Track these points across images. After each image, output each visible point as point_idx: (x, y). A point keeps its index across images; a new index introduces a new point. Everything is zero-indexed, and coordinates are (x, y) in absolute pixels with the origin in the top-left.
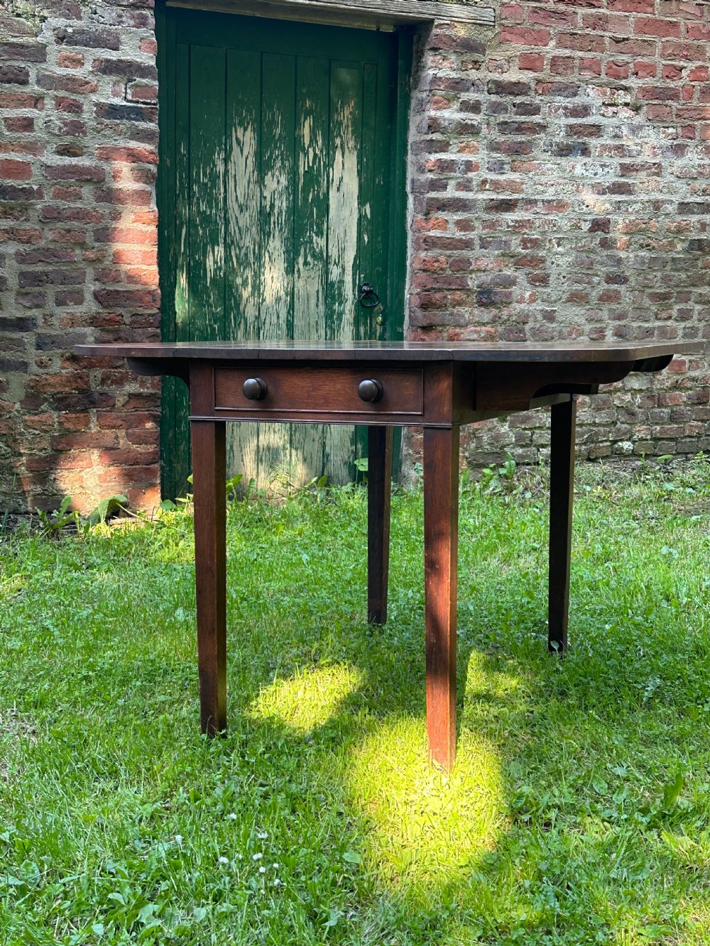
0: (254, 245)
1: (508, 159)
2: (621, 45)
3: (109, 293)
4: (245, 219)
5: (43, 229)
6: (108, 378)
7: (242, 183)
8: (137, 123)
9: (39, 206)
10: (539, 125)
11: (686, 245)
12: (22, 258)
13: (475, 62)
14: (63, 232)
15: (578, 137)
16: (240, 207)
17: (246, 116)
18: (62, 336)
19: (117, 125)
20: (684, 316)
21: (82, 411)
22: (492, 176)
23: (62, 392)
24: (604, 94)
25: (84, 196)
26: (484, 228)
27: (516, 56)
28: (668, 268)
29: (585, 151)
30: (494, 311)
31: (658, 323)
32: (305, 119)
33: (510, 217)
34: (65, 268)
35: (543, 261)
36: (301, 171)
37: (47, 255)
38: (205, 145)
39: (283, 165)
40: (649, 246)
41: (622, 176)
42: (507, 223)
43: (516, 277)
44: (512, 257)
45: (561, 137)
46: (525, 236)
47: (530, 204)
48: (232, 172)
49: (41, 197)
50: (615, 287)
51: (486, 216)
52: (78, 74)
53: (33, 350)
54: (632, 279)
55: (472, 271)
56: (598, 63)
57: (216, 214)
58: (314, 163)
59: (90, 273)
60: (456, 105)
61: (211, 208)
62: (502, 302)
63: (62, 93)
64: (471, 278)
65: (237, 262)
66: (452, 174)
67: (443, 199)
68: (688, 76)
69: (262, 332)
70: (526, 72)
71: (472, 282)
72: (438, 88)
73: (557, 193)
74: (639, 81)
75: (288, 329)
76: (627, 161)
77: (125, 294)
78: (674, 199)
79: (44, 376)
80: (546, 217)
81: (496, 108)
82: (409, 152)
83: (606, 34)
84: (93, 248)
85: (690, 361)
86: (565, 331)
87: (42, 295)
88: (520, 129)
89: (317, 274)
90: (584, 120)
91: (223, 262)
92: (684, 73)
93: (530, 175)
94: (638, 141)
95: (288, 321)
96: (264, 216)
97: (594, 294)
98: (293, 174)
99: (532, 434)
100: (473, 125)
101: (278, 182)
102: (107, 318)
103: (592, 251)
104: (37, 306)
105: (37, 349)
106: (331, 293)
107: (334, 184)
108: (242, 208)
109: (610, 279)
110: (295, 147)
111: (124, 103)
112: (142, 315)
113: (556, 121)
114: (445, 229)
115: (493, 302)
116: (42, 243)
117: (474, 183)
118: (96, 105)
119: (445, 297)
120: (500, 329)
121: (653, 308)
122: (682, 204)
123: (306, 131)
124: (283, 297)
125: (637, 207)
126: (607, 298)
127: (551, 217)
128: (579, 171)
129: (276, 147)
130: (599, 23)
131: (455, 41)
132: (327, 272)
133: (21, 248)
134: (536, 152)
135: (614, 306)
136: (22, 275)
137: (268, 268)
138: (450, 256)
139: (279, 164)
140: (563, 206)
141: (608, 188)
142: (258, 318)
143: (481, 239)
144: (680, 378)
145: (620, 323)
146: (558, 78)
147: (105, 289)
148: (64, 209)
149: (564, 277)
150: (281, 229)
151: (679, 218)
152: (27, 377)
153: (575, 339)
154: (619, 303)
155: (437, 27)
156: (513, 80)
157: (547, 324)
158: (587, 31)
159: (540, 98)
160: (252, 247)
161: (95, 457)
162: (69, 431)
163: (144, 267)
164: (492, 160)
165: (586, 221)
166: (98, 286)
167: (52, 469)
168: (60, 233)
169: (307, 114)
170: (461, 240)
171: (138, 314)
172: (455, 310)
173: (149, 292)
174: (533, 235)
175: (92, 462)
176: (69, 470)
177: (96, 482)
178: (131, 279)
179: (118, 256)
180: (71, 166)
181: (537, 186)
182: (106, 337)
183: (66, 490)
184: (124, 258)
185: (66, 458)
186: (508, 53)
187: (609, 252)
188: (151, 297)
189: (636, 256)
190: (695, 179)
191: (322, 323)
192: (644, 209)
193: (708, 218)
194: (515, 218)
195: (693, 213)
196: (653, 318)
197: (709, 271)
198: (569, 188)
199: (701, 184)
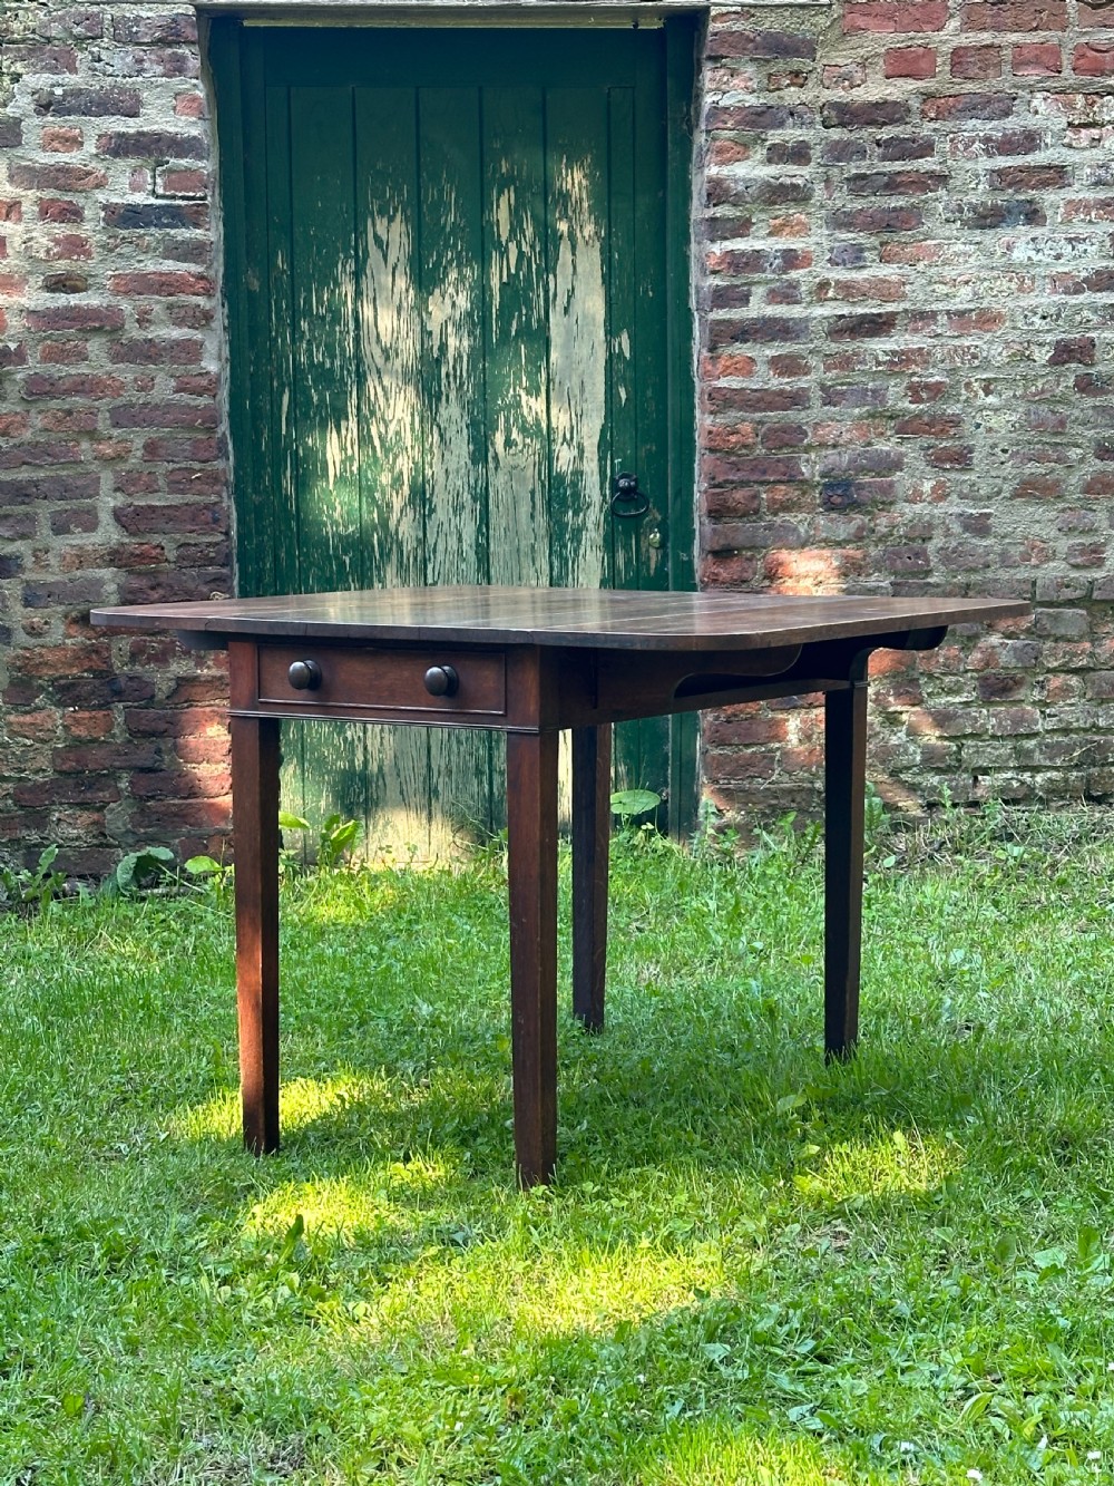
0: (413, 415)
1: (875, 242)
2: (1103, 11)
3: (139, 511)
4: (395, 373)
5: (28, 411)
6: (142, 651)
7: (387, 310)
8: (172, 232)
9: (19, 376)
10: (931, 175)
13: (797, 74)
14: (59, 414)
15: (1016, 192)
16: (385, 351)
17: (392, 197)
18: (65, 584)
19: (140, 237)
21: (100, 707)
22: (839, 274)
23: (66, 677)
24: (1070, 106)
25: (92, 356)
26: (828, 369)
27: (877, 55)
29: (1033, 216)
30: (859, 519)
32: (500, 193)
33: (880, 346)
34: (65, 473)
35: (956, 422)
36: (495, 283)
37: (36, 453)
38: (319, 252)
39: (461, 278)
42: (876, 358)
43: (902, 455)
44: (891, 418)
45: (980, 194)
46: (915, 379)
47: (922, 319)
48: (368, 293)
49: (23, 360)
51: (834, 347)
52: (74, 161)
53: (19, 608)
55: (809, 447)
56: (1055, 52)
57: (342, 368)
58: (518, 268)
59: (107, 479)
60: (760, 153)
61: (333, 357)
62: (875, 503)
63: (49, 194)
64: (807, 461)
65: (382, 446)
66: (756, 276)
67: (742, 321)
69: (430, 567)
70: (900, 82)
71: (811, 467)
72: (721, 125)
73: (977, 296)
75: (479, 560)
77: (166, 512)
79: (37, 650)
80: (957, 342)
81: (840, 152)
82: (692, 238)
84: (110, 438)
86: (1015, 552)
87: (30, 518)
88: (893, 185)
89: (531, 461)
90: (1029, 158)
91: (356, 448)
93: (920, 266)
95: (478, 545)
96: (429, 364)
97: (1073, 480)
98: (480, 290)
99: (960, 748)
100: (795, 187)
101: (454, 304)
102: (137, 552)
103: (1064, 400)
104: (23, 537)
105: (26, 606)
106: (559, 494)
107: (558, 302)
108: (387, 354)
109: (1104, 452)
110: (482, 246)
111: (152, 201)
112: (195, 545)
113: (969, 165)
114: (750, 373)
115: (855, 502)
116: (27, 435)
117: (804, 288)
118: (105, 208)
119: (755, 496)
120: (874, 552)
123: (502, 215)
124: (468, 504)
126: (1101, 487)
127: (966, 342)
128: (1020, 254)
129: (447, 246)
131: (752, 41)
132: (549, 457)
134: (928, 225)
137: (439, 456)
138: (761, 423)
140: (992, 320)
141: (1086, 280)
142: (422, 542)
143: (823, 388)
146: (969, 87)
147: (131, 505)
148: (60, 378)
149: (1005, 451)
150: (462, 385)
152: (11, 652)
153: (1036, 567)
155: (715, 19)
156: (874, 99)
157: (974, 541)
159: (932, 125)
160: (408, 419)
161: (123, 785)
162: (78, 739)
163: (197, 466)
164: (837, 244)
165: (1041, 345)
166: (118, 500)
167: (53, 803)
168: (54, 416)
169: (504, 184)
170: (781, 393)
171: (189, 544)
172: (778, 520)
173: (206, 507)
174: (932, 375)
175: (117, 796)
176: (83, 806)
177: (124, 825)
178: (175, 486)
179: (151, 449)
180: (69, 309)
181: (936, 286)
182: (135, 583)
183: (78, 838)
184: (162, 452)
185: (77, 785)
186: (862, 52)
187: (1098, 401)
188: (209, 515)
191: (543, 546)
194: (890, 347)
198: (1003, 285)
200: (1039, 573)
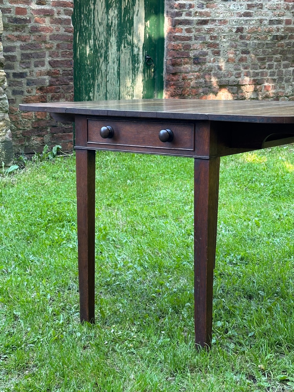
1: (205, 3)
3: (55, 62)
4: (101, 29)
5: (30, 35)
6: (54, 97)
7: (100, 13)
9: (29, 26)
11: (272, 37)
12: (22, 48)
14: (38, 36)
16: (100, 23)
18: (37, 80)
20: (270, 67)
22: (199, 10)
25: (46, 21)
26: (196, 32)
28: (265, 47)
30: (200, 66)
31: (261, 70)
33: (206, 27)
34: (38, 51)
35: (218, 45)
36: (123, 8)
37: (32, 46)
39: (116, 6)
40: (257, 38)
41: (248, 9)
42: (205, 30)
43: (208, 52)
44: (206, 43)
46: (212, 35)
47: (213, 21)
48: (96, 9)
49: (30, 22)
50: (244, 55)
51: (197, 27)
53: (25, 86)
54: (251, 52)
55: (191, 50)
57: (90, 27)
58: (128, 4)
59: (47, 53)
61: (88, 24)
62: (202, 62)
64: (191, 53)
65: (98, 47)
66: (184, 9)
67: (181, 20)
69: (108, 76)
71: (191, 55)
73: (224, 17)
75: (118, 75)
76: (250, 3)
77: (61, 62)
78: (267, 18)
79: (29, 97)
80: (219, 27)
84: (49, 43)
85: (272, 86)
86: (226, 74)
87: (29, 63)
89: (129, 51)
91: (93, 47)
93: (213, 9)
95: (118, 71)
96: (109, 27)
97: (237, 58)
98: (120, 9)
101: (114, 12)
102: (54, 72)
103: (237, 41)
104: (28, 68)
105: (27, 85)
106: (134, 59)
107: (135, 13)
108: (100, 24)
109: (244, 52)
112: (67, 70)
114: (182, 32)
115: (199, 62)
116: (30, 41)
117: (193, 13)
119: (181, 61)
120: (201, 74)
121: (259, 64)
122: (270, 20)
124: (116, 61)
125: (254, 22)
126: (242, 60)
127: (221, 27)
128: (231, 8)
132: (133, 50)
133: (22, 43)
135: (244, 63)
136: (22, 55)
137: (110, 49)
138: (183, 44)
139: (114, 5)
140: (226, 22)
141: (243, 14)
142: (106, 70)
143: (195, 36)
144: (268, 93)
145: (247, 70)
147: (53, 60)
148: (39, 27)
149: (226, 52)
150: (115, 32)
151: (269, 26)
152: (23, 97)
153: (230, 77)
154: (246, 62)
157: (219, 72)
160: (104, 40)
161: (49, 130)
162: (39, 119)
163: (68, 50)
164: (199, 3)
165: (234, 28)
166: (50, 59)
167: (32, 135)
168: (37, 37)
170: (187, 37)
171: (65, 70)
172: (185, 66)
173: (69, 61)
174: (215, 34)
175: (47, 132)
176: (39, 136)
177: (49, 140)
178: (63, 56)
179: (58, 46)
180: (42, 9)
181: (216, 14)
182: (54, 80)
183: (38, 144)
184: (60, 47)
185: (38, 131)
187: (243, 41)
188: (70, 63)
189: (253, 42)
190: (275, 10)
191: (131, 72)
192: (256, 23)
193: (280, 26)
194: (208, 27)
195: (274, 24)
196: (259, 68)
197: (280, 48)
198: (228, 14)
199: (277, 12)
200: (230, 79)
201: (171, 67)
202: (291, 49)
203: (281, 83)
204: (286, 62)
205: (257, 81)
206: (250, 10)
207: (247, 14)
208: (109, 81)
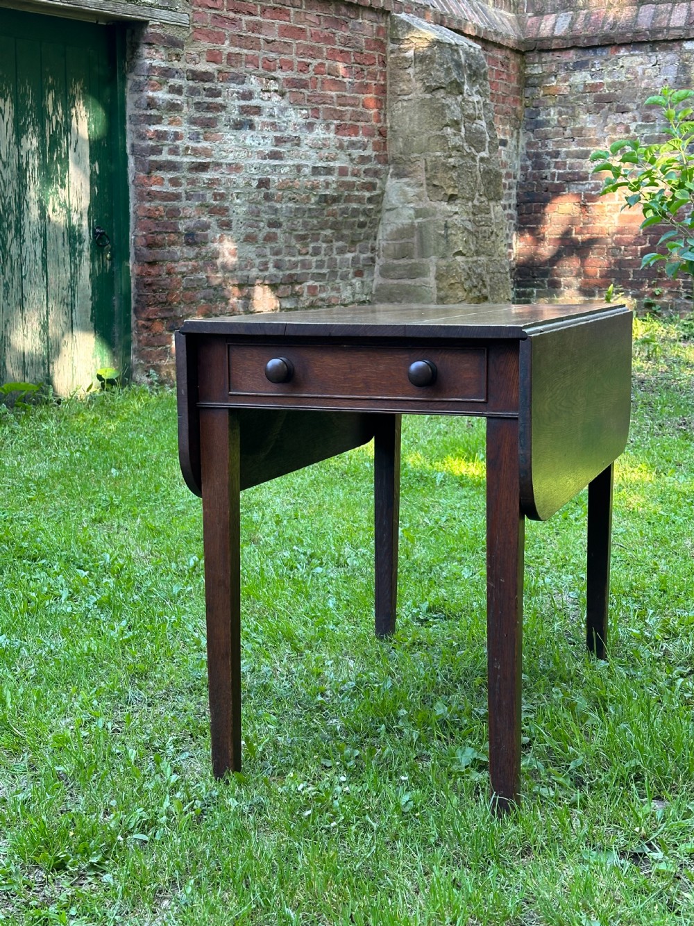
0: (15, 195)
1: (201, 131)
2: (270, 45)
4: (8, 174)
7: (4, 144)
10: (221, 105)
11: (317, 198)
13: (177, 55)
15: (247, 115)
17: (6, 89)
20: (316, 252)
22: (192, 144)
24: (261, 82)
26: (188, 185)
27: (204, 51)
28: (306, 215)
29: (252, 126)
30: (197, 250)
31: (300, 258)
32: (49, 92)
33: (205, 176)
35: (227, 209)
36: (48, 135)
39: (34, 131)
40: (294, 199)
41: (276, 146)
42: (204, 181)
43: (210, 223)
44: (207, 207)
45: (235, 115)
46: (216, 191)
47: (218, 166)
50: (274, 230)
51: (190, 175)
54: (284, 224)
55: (181, 218)
56: (257, 59)
58: (56, 128)
60: (166, 88)
62: (201, 242)
64: (181, 224)
65: (3, 209)
66: (166, 142)
67: (160, 161)
68: (314, 70)
69: (24, 268)
70: (211, 64)
71: (181, 228)
72: (153, 74)
73: (235, 158)
74: (284, 74)
75: (43, 265)
76: (278, 134)
78: (309, 164)
80: (228, 176)
81: (193, 91)
82: (128, 122)
83: (261, 36)
85: (320, 286)
86: (243, 264)
88: (209, 108)
89: (62, 219)
90: (250, 102)
92: (311, 68)
93: (217, 143)
94: (284, 119)
95: (42, 257)
96: (22, 171)
97: (261, 235)
98: (42, 137)
100: (178, 104)
101: (32, 143)
103: (259, 203)
106: (73, 235)
107: (72, 145)
109: (271, 224)
110: (42, 116)
113: (232, 103)
114: (162, 185)
115: (195, 242)
117: (181, 149)
119: (164, 238)
120: (200, 263)
121: (298, 246)
122: (314, 168)
123: (50, 103)
124: (38, 238)
125: (287, 169)
126: (270, 238)
127: (232, 176)
128: (248, 142)
129: (28, 115)
130: (256, 27)
131: (163, 38)
132: (69, 218)
134: (220, 126)
135: (273, 245)
137: (26, 215)
138: (166, 206)
140: (239, 168)
141: (268, 154)
142: (20, 256)
143: (186, 193)
144: (314, 299)
145: (278, 258)
146: (232, 70)
149: (242, 223)
150: (35, 182)
151: (313, 178)
153: (249, 270)
154: (276, 243)
155: (151, 26)
156: (203, 70)
157: (232, 259)
158: (250, 34)
159: (222, 84)
160: (14, 197)
164: (191, 131)
165: (254, 179)
169: (50, 88)
170: (173, 194)
172: (171, 249)
174: (221, 190)
181: (222, 152)
186: (199, 49)
187: (270, 204)
189: (287, 207)
190: (321, 149)
191: (68, 259)
192: (291, 171)
193: (331, 178)
194: (209, 177)
195: (321, 175)
196: (297, 254)
197: (331, 218)
198: (243, 154)
199: (325, 153)
200: (250, 273)
201: (145, 250)
202: (349, 220)
203: (333, 281)
204: (340, 243)
205: (295, 278)
206: (281, 147)
207: (275, 155)
208: (27, 277)
